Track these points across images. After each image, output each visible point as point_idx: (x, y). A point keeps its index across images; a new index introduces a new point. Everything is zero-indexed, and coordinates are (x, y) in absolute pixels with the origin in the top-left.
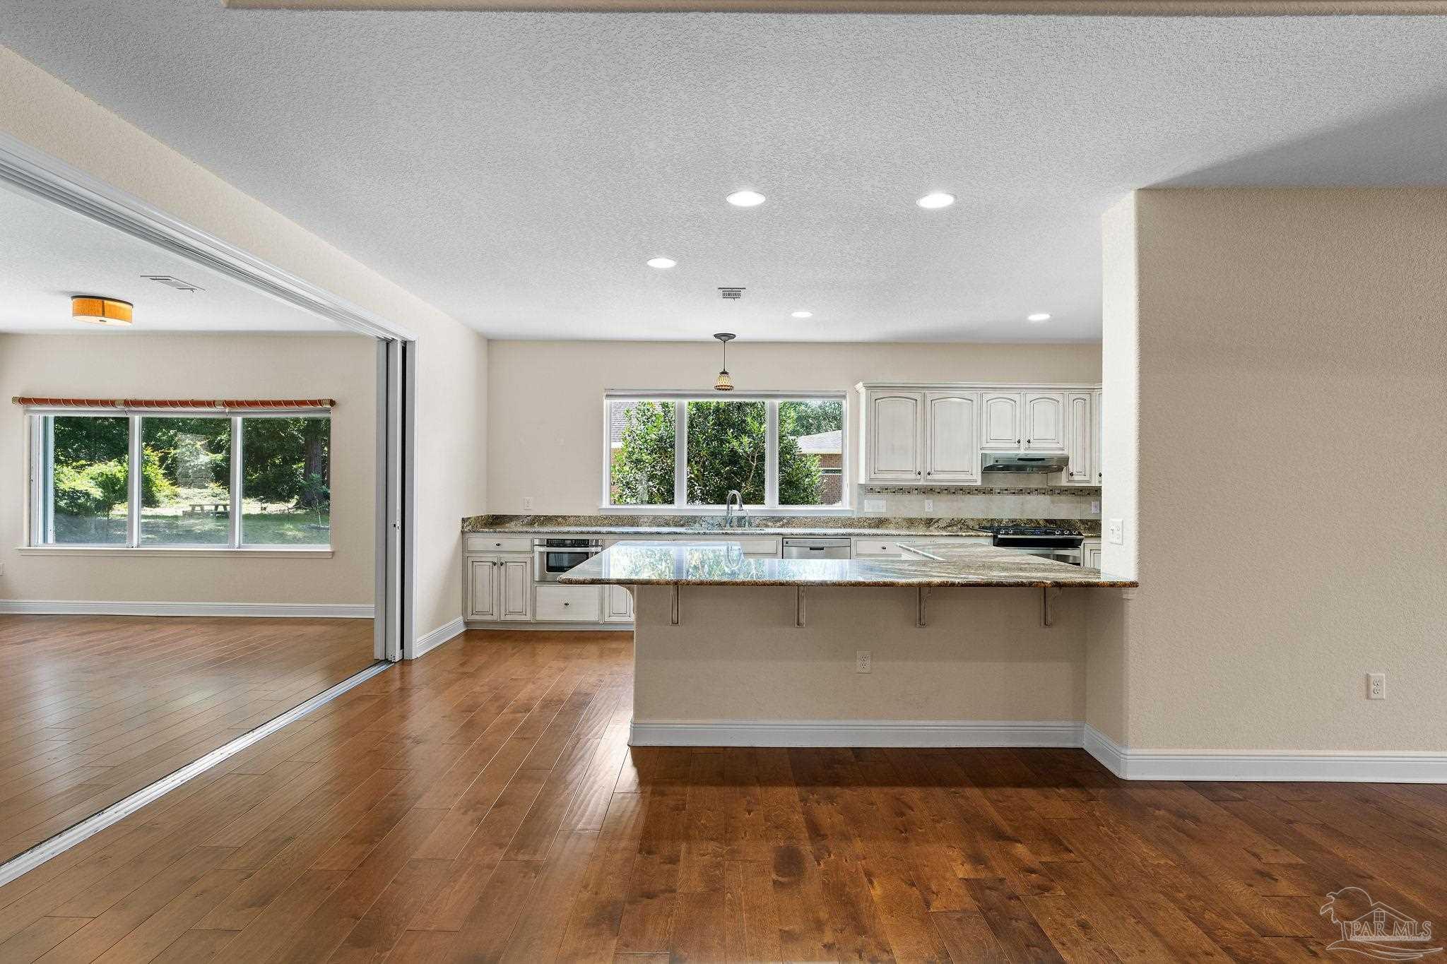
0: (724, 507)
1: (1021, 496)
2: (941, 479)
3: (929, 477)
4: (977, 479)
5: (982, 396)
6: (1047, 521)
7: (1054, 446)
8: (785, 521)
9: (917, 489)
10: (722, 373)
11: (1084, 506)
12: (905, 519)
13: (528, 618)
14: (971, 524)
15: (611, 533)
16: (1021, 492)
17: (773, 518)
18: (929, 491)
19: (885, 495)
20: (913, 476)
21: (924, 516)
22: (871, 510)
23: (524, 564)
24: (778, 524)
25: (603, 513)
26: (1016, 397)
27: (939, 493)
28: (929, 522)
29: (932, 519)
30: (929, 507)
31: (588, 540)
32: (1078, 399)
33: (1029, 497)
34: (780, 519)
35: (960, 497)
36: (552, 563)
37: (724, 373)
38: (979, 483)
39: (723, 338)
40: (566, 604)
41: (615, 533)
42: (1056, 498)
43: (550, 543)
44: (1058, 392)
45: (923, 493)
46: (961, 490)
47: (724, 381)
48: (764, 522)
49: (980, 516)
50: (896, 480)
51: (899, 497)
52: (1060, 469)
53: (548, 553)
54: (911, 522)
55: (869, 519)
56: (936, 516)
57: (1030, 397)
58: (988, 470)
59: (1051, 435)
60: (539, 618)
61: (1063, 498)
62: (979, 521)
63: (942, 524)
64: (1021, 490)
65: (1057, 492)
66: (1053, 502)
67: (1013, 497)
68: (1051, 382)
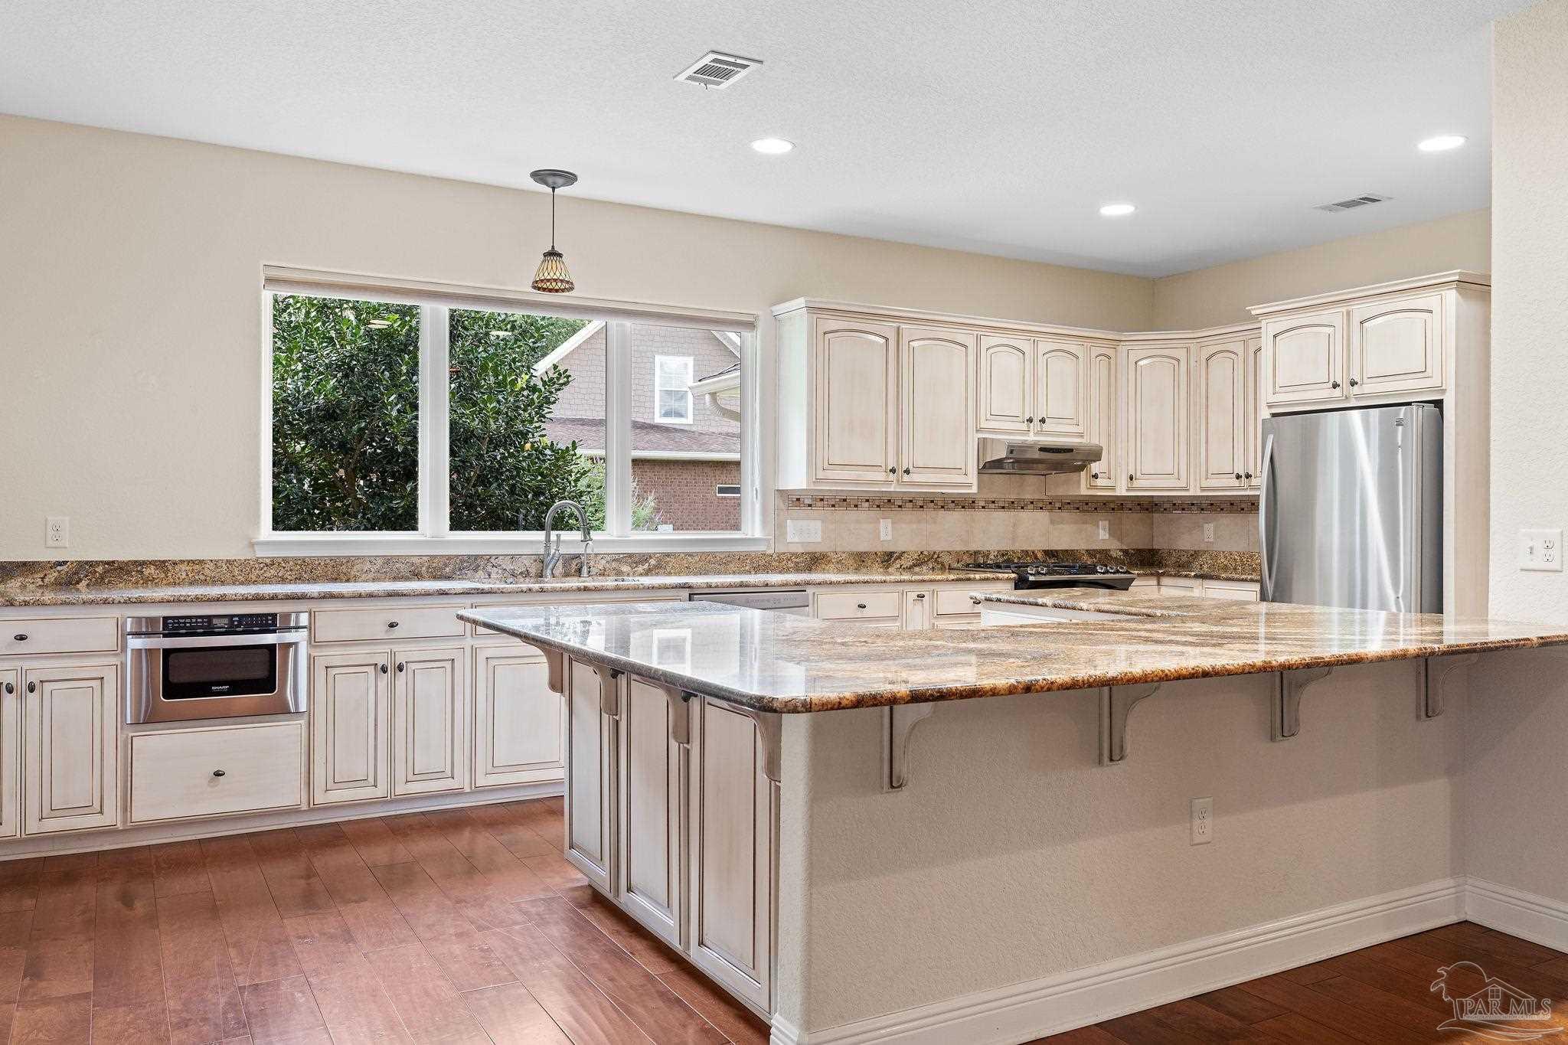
0: (539, 536)
1: (1012, 513)
2: (923, 481)
3: (906, 478)
4: (969, 483)
5: (978, 339)
6: (1047, 553)
7: (1074, 429)
8: (653, 562)
9: (867, 501)
10: (546, 255)
11: (1089, 527)
12: (851, 554)
13: (111, 817)
14: (946, 560)
15: (331, 596)
16: (1012, 505)
17: (631, 555)
18: (885, 503)
19: (818, 512)
20: (880, 476)
21: (880, 549)
22: (796, 540)
23: (96, 684)
24: (640, 569)
25: (261, 553)
26: (1026, 346)
27: (900, 506)
28: (888, 559)
29: (891, 554)
30: (887, 532)
31: (274, 616)
32: (1100, 355)
33: (1024, 515)
34: (644, 558)
35: (929, 514)
36: (179, 677)
37: (553, 254)
38: (974, 490)
39: (550, 180)
40: (218, 774)
41: (340, 597)
42: (1057, 514)
43: (173, 627)
44: (1080, 341)
45: (878, 506)
46: (932, 501)
47: (554, 271)
48: (614, 565)
49: (959, 547)
50: (857, 482)
51: (840, 513)
52: (1081, 468)
53: (167, 653)
54: (861, 560)
55: (796, 555)
56: (898, 548)
57: (1044, 346)
58: (989, 467)
59: (1069, 412)
60: (140, 815)
61: (1065, 514)
62: (958, 556)
63: (906, 562)
64: (1013, 502)
65: (1058, 505)
66: (1052, 522)
67: (1001, 514)
68: (1064, 325)
